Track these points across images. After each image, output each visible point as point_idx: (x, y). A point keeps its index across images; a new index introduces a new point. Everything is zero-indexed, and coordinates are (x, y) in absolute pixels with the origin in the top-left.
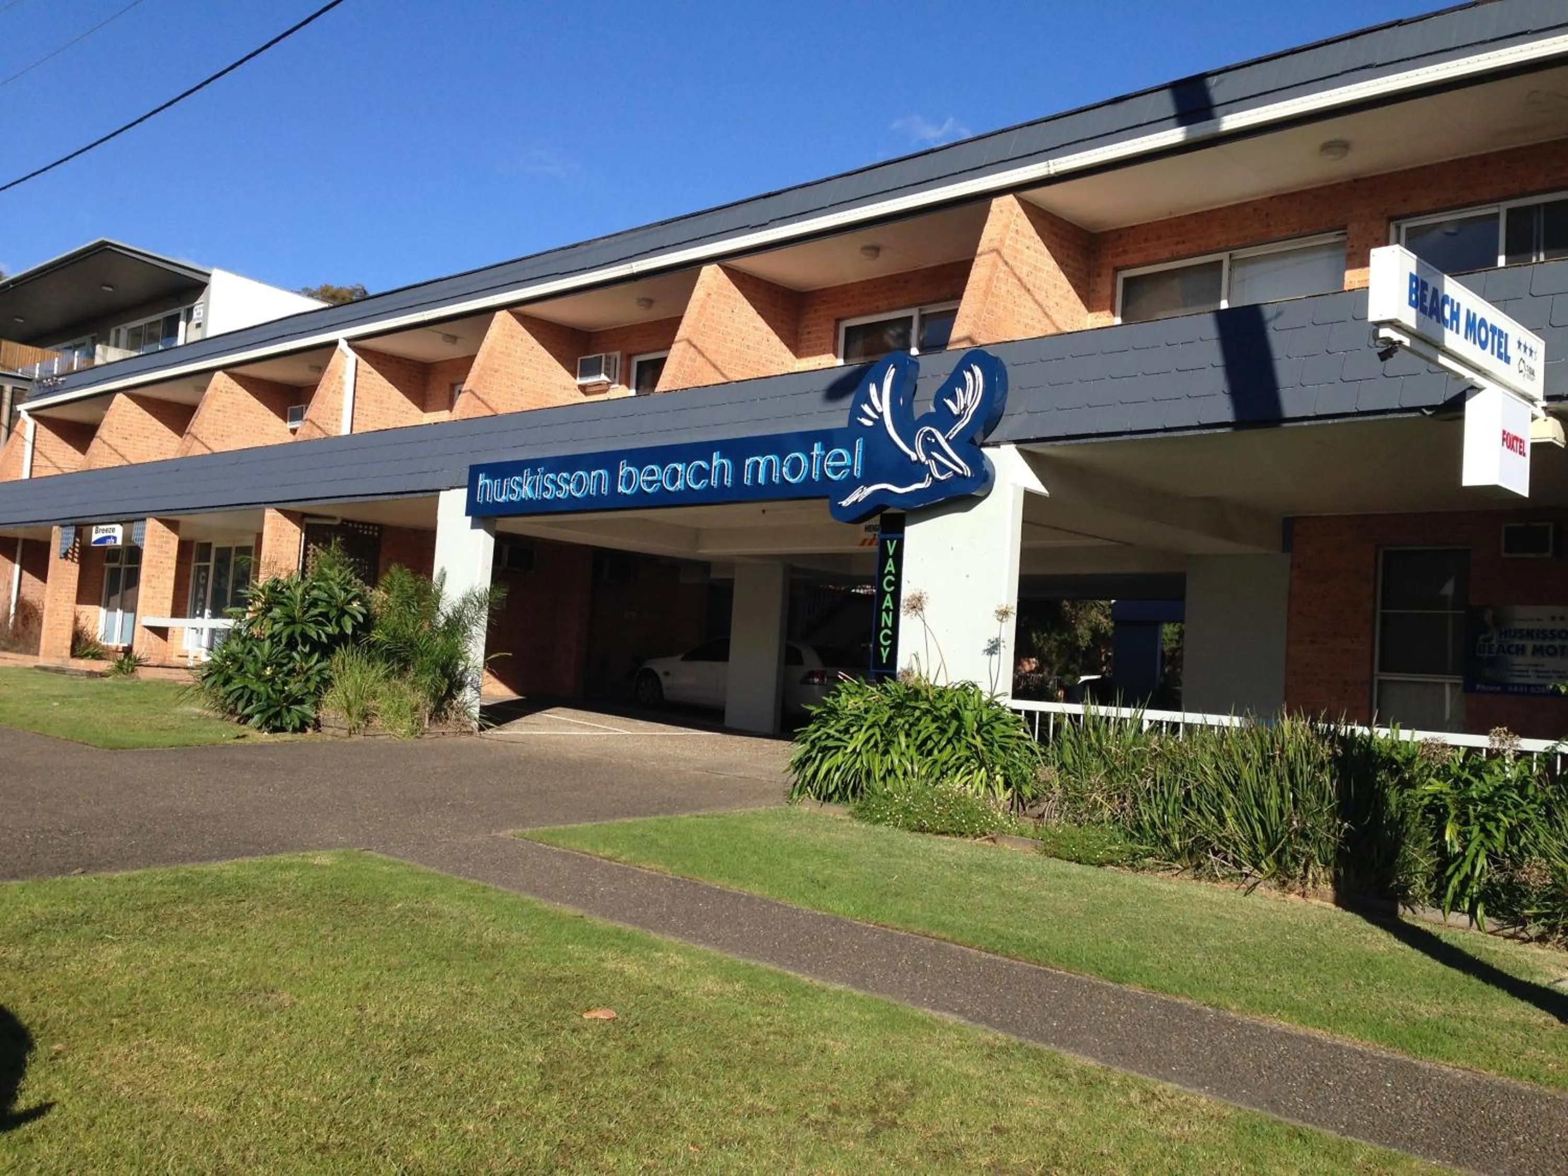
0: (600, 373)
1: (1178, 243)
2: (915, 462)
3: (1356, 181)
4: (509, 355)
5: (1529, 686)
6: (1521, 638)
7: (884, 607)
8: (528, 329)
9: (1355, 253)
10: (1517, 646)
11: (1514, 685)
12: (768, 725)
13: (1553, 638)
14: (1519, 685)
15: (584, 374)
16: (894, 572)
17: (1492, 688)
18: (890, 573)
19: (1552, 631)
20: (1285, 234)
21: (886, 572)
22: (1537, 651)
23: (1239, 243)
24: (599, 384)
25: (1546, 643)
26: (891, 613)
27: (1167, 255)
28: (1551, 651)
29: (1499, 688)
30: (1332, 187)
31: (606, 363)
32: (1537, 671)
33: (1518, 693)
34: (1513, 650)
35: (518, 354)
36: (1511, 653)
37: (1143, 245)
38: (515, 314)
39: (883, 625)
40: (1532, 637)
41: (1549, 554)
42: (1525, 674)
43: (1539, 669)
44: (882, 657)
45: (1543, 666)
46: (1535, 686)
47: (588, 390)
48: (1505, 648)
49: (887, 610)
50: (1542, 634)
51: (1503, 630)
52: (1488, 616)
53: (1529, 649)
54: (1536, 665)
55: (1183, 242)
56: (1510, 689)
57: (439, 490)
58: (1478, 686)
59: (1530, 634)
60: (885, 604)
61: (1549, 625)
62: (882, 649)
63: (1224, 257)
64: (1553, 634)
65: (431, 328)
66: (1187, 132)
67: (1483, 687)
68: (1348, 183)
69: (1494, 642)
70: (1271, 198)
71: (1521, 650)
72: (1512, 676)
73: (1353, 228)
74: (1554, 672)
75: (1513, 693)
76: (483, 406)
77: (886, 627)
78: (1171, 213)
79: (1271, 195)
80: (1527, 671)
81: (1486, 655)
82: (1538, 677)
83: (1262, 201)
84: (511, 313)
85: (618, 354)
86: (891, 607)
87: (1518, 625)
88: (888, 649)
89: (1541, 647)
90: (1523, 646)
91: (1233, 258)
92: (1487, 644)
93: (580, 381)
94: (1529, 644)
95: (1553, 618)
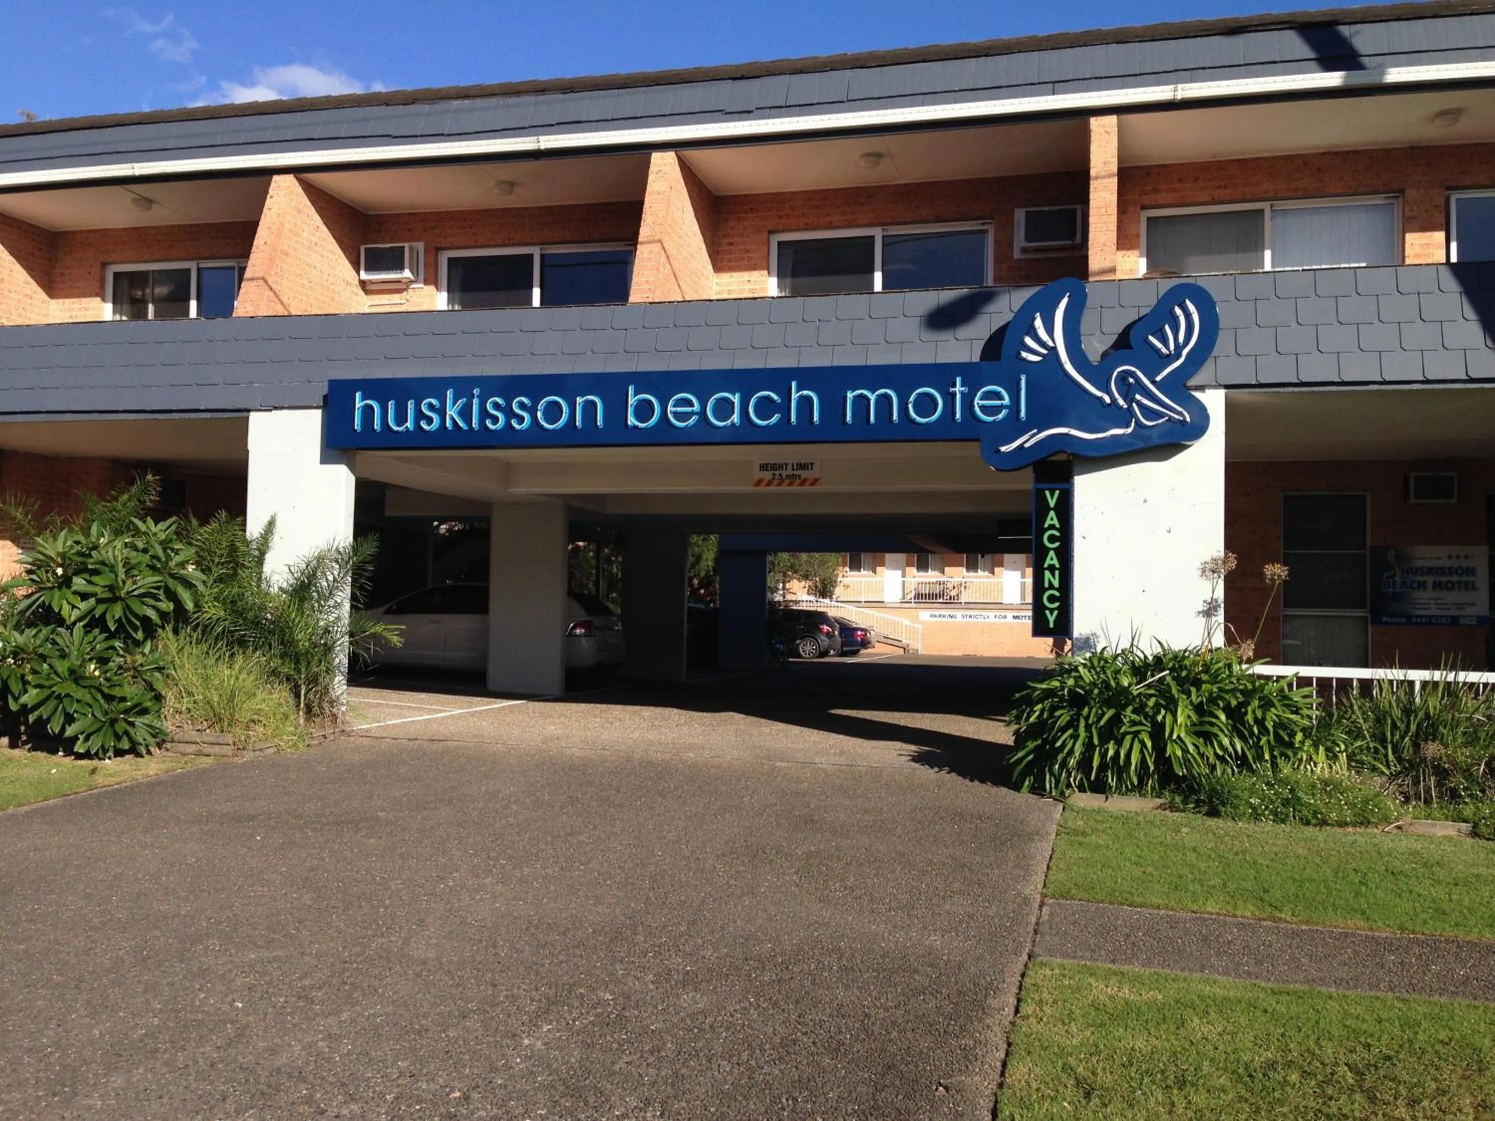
0: (402, 268)
1: (1219, 187)
2: (1109, 405)
3: (1412, 148)
4: (297, 235)
5: (1431, 617)
6: (1423, 574)
7: (1046, 566)
8: (313, 203)
9: (1414, 218)
10: (1419, 582)
11: (1417, 617)
12: (556, 688)
13: (1451, 574)
14: (1421, 616)
15: (371, 267)
16: (1058, 526)
17: (1397, 620)
18: (1052, 527)
19: (1449, 568)
20: (1339, 191)
21: (1046, 526)
22: (1437, 586)
23: (1287, 195)
24: (398, 281)
25: (1445, 579)
26: (1057, 572)
27: (1206, 198)
28: (1450, 585)
29: (1403, 620)
30: (1388, 151)
31: (411, 256)
32: (1436, 604)
33: (1422, 623)
34: (1415, 585)
35: (305, 234)
36: (1414, 589)
37: (1176, 185)
38: (302, 182)
39: (1046, 585)
40: (1433, 574)
41: (1455, 500)
42: (1426, 606)
43: (1439, 601)
44: (1048, 621)
45: (1442, 599)
46: (1436, 617)
47: (369, 287)
48: (1408, 582)
49: (1052, 568)
50: (1441, 571)
51: (1406, 567)
52: (1391, 555)
53: (1430, 585)
54: (1437, 599)
55: (1225, 187)
56: (1414, 620)
57: (249, 411)
58: (1384, 619)
59: (1430, 571)
60: (1048, 562)
61: (1446, 563)
62: (1047, 612)
63: (1265, 206)
64: (1451, 571)
65: (130, 187)
66: (1346, 77)
67: (1388, 619)
68: (1405, 149)
69: (1397, 578)
70: (1323, 154)
71: (1423, 585)
72: (1414, 608)
73: (1412, 194)
74: (1453, 604)
75: (1417, 623)
76: (276, 300)
77: (1051, 586)
78: (1214, 157)
79: (1321, 151)
80: (1429, 604)
81: (1391, 590)
82: (1439, 609)
83: (1313, 155)
84: (297, 179)
85: (420, 246)
86: (1057, 566)
87: (1419, 563)
88: (1056, 612)
89: (1441, 582)
90: (1425, 582)
91: (1275, 208)
92: (1391, 581)
93: (364, 276)
94: (1430, 580)
95: (1450, 557)
